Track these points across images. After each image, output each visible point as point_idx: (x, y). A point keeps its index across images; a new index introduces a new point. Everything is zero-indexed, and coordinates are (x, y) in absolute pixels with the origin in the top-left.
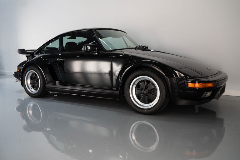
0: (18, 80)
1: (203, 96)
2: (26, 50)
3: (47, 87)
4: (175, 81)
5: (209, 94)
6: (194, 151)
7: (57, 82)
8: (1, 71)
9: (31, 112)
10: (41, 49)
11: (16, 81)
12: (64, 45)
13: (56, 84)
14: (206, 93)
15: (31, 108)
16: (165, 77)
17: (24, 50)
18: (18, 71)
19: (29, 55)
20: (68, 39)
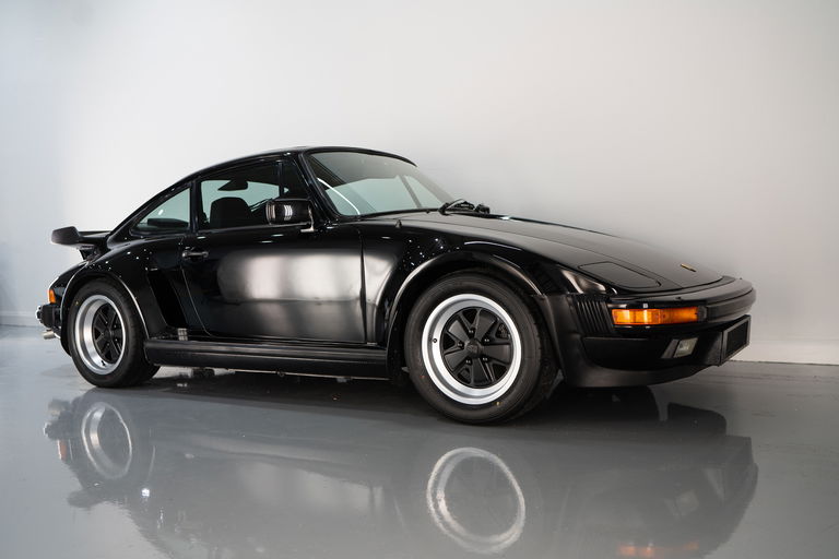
0: (52, 333)
1: (666, 355)
2: (81, 233)
3: (149, 350)
4: (570, 305)
5: (686, 347)
6: (651, 544)
7: (182, 333)
8: (5, 313)
9: (94, 437)
10: (130, 224)
11: (46, 338)
12: (207, 210)
13: (177, 339)
14: (674, 341)
15: (94, 427)
16: (535, 293)
17: (72, 230)
18: (53, 301)
19: (89, 247)
20: (221, 189)
